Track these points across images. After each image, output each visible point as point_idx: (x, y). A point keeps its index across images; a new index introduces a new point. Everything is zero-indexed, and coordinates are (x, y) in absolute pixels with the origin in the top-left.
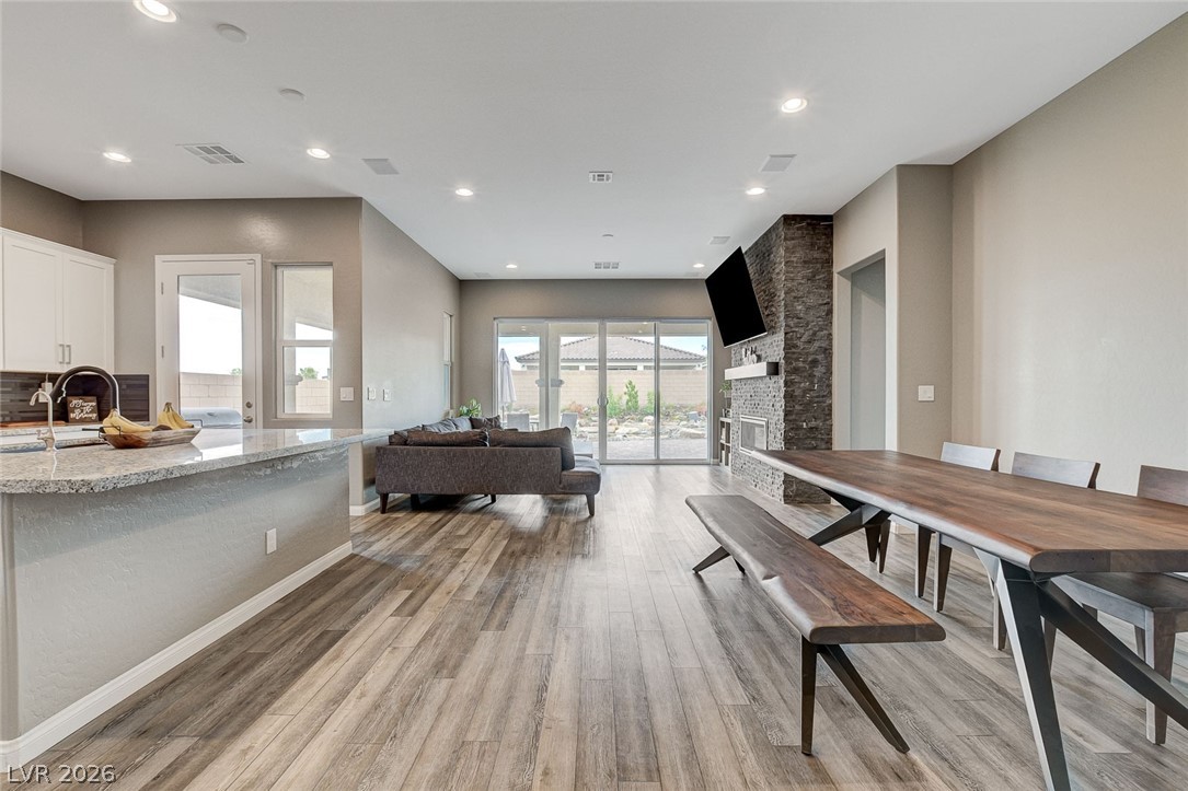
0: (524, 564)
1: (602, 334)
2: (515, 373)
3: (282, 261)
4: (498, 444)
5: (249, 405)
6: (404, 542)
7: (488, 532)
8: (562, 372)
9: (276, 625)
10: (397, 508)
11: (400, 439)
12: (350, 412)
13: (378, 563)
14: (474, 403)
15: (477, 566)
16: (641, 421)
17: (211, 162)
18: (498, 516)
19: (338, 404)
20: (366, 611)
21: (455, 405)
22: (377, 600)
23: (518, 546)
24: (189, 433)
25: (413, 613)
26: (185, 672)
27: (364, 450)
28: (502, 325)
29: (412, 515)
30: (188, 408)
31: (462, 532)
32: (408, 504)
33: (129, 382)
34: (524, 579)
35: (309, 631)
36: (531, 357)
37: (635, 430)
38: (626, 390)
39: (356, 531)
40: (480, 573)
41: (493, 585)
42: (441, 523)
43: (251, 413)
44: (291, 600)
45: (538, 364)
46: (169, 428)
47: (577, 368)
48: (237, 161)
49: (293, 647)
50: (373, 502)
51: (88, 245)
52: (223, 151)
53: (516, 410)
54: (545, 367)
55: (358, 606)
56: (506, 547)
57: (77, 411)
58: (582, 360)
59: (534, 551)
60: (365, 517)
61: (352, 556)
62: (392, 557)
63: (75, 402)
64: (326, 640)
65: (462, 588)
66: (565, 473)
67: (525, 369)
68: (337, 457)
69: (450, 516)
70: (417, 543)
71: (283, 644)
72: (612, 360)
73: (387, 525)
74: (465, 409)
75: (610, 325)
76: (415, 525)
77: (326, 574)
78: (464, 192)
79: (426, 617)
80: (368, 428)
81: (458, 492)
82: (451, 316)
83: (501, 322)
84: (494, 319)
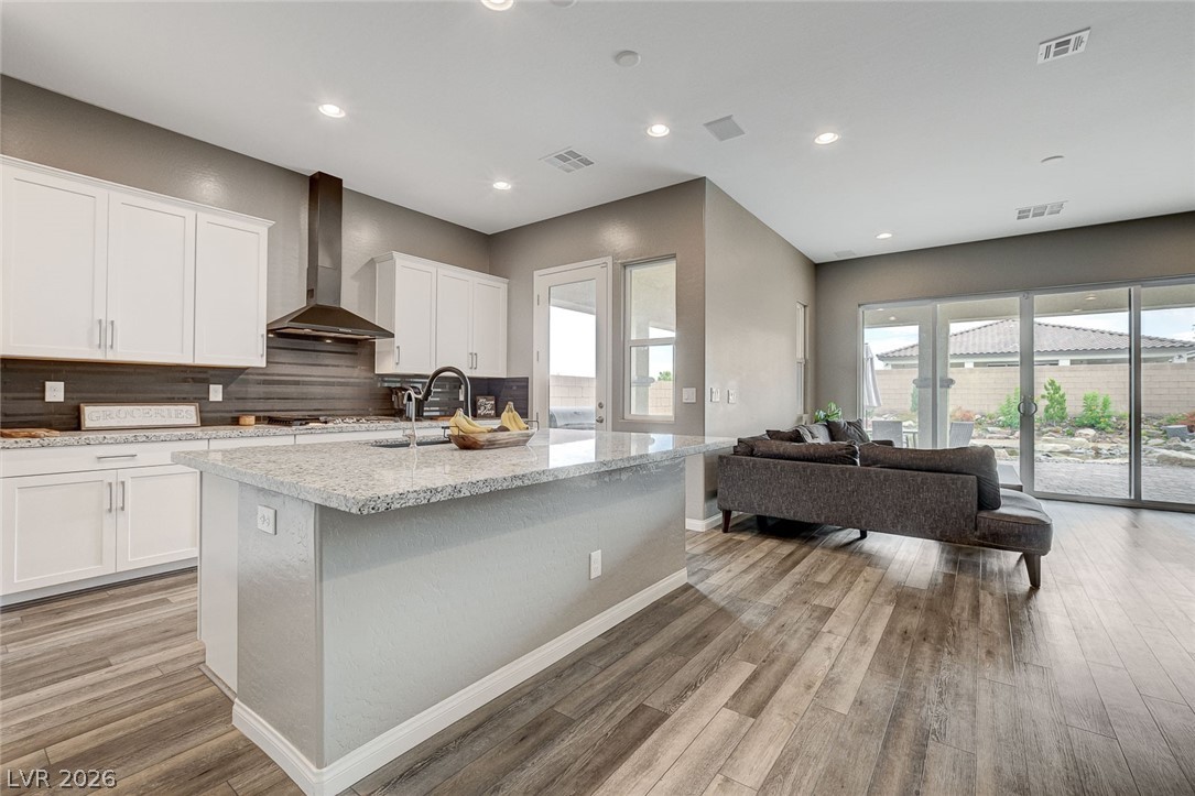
0: (928, 661)
1: (1027, 315)
2: (879, 372)
3: (629, 260)
4: (874, 463)
5: (601, 406)
6: (749, 578)
7: (860, 587)
8: (950, 370)
9: (590, 674)
10: (742, 527)
11: (747, 448)
12: (692, 416)
13: (715, 605)
14: (833, 407)
15: (851, 645)
16: (1072, 435)
17: (569, 171)
18: (870, 559)
19: (680, 405)
20: (693, 687)
21: (809, 409)
22: (710, 669)
23: (913, 621)
24: (522, 435)
25: (756, 711)
26: (490, 718)
27: (706, 458)
28: (868, 313)
29: (758, 539)
30: (555, 406)
31: (823, 577)
32: (753, 523)
33: (519, 384)
34: (933, 694)
35: (623, 698)
36: (896, 354)
37: (1066, 447)
38: (1045, 393)
39: (695, 551)
40: (855, 661)
41: (882, 692)
42: (795, 558)
43: (602, 413)
44: (615, 636)
45: (917, 362)
46: (508, 430)
47: (962, 365)
48: (588, 163)
49: (601, 721)
50: (715, 518)
51: (493, 269)
52: (576, 155)
53: (879, 415)
55: (685, 675)
56: (893, 620)
57: (482, 408)
58: (968, 355)
59: (941, 639)
60: (706, 534)
61: (687, 588)
62: (732, 599)
63: (481, 400)
64: (640, 723)
65: (830, 683)
66: (984, 514)
67: (889, 368)
68: (671, 468)
69: (805, 549)
70: (764, 585)
71: (592, 711)
73: (729, 550)
74: (822, 414)
76: (762, 555)
77: (656, 607)
78: (827, 138)
79: (776, 724)
80: (710, 435)
81: (817, 520)
82: (805, 307)
83: (868, 309)
84: (859, 306)
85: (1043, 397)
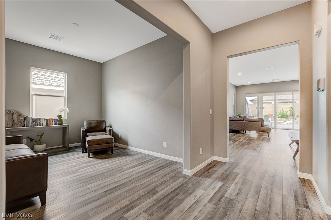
1: (275, 95)
4: (247, 121)
7: (245, 136)
14: (240, 113)
21: (235, 114)
38: (290, 110)
53: (249, 115)
54: (258, 103)
66: (262, 127)
67: (253, 104)
69: (237, 134)
72: (278, 100)
75: (277, 93)
78: (240, 74)
82: (234, 94)
84: (245, 94)
85: (289, 111)
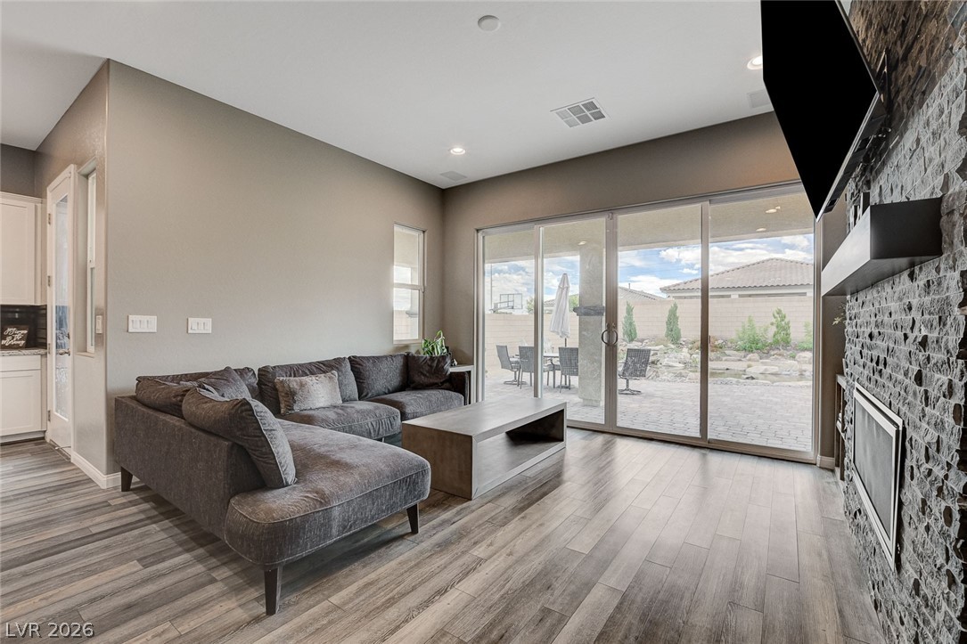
5: (69, 337)
16: (793, 358)
43: (70, 344)
63: (9, 330)
82: (424, 232)
83: (487, 234)
84: (478, 231)
85: (772, 324)
